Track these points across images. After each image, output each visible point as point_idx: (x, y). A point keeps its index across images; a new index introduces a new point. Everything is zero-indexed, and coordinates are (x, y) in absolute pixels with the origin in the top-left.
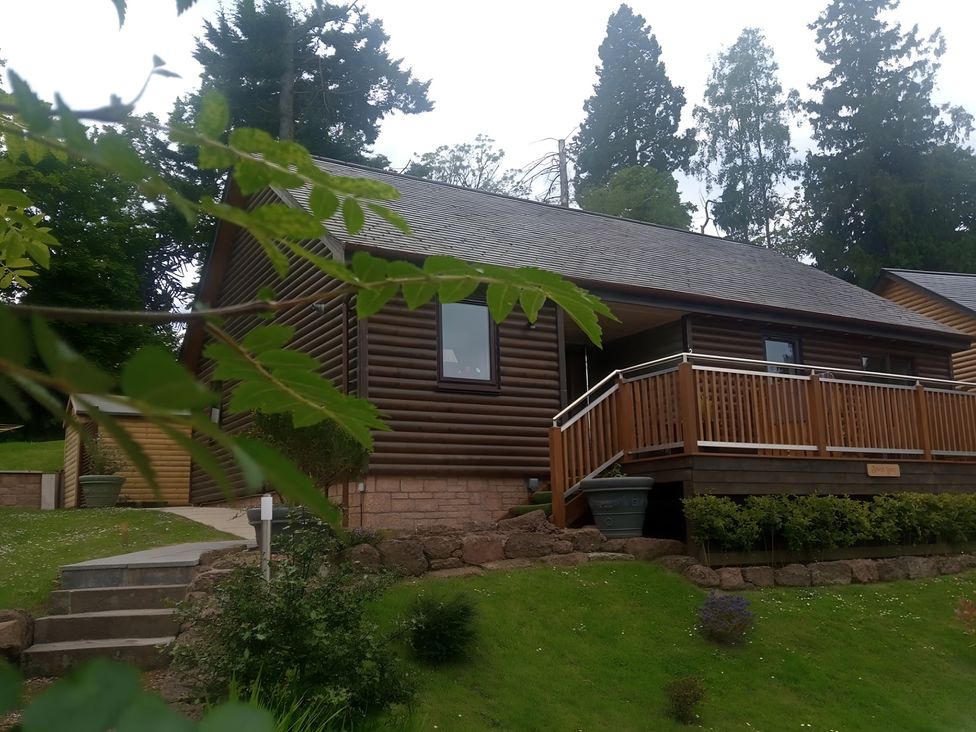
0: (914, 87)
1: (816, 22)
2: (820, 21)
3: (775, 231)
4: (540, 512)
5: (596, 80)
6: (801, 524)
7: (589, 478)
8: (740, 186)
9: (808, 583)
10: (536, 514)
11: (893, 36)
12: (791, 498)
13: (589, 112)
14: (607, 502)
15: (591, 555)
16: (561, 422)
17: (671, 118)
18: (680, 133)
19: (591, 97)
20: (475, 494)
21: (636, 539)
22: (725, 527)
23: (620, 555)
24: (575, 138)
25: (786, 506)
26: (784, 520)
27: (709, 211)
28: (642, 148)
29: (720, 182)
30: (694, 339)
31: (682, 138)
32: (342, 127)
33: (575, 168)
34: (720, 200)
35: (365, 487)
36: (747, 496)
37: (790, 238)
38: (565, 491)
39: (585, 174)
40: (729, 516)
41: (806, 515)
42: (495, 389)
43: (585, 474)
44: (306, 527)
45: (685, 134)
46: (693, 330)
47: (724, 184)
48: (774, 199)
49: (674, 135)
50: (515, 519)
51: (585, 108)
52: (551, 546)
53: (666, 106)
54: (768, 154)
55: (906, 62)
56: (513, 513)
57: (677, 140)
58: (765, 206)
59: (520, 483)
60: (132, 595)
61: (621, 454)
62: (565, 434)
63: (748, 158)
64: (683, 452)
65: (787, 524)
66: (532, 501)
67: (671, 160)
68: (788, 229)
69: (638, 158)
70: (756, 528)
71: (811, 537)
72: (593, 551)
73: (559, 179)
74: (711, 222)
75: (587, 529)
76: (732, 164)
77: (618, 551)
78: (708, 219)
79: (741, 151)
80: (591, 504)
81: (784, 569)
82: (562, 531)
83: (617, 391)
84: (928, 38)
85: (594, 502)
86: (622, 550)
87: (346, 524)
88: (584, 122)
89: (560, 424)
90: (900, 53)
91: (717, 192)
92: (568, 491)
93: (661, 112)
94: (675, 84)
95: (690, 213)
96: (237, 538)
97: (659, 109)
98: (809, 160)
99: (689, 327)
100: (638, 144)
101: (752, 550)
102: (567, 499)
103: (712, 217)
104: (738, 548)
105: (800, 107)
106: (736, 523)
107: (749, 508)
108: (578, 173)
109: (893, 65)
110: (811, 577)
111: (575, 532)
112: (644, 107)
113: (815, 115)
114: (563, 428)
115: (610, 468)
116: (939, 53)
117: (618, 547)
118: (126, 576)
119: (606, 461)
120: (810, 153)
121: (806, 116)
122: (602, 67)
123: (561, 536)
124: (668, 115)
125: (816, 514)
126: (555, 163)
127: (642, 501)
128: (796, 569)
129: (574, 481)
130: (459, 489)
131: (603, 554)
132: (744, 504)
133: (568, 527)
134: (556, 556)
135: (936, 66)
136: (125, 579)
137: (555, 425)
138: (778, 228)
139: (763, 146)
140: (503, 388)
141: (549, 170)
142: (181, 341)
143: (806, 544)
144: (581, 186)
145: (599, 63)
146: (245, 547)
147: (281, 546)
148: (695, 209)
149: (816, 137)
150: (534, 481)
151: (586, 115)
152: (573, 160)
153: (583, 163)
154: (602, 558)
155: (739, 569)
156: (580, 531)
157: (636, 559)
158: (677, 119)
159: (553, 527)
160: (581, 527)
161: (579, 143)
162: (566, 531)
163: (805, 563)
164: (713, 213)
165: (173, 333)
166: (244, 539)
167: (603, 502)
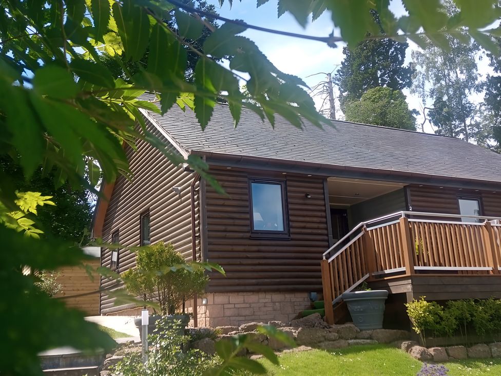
3: (471, 125)
4: (317, 314)
6: (483, 318)
7: (348, 291)
8: (445, 98)
9: (489, 356)
10: (314, 316)
12: (476, 301)
13: (347, 55)
14: (359, 307)
15: (350, 341)
16: (328, 257)
17: (399, 56)
18: (405, 65)
20: (277, 304)
21: (378, 330)
22: (434, 321)
23: (368, 341)
24: (338, 71)
25: (473, 306)
26: (472, 315)
27: (426, 114)
28: (381, 76)
29: (432, 96)
30: (413, 201)
31: (407, 68)
32: (192, 72)
33: (339, 89)
34: (433, 107)
35: (207, 301)
36: (447, 301)
37: (481, 128)
38: (333, 300)
39: (346, 93)
40: (437, 314)
41: (486, 312)
42: (287, 236)
43: (345, 289)
44: (167, 330)
45: (409, 66)
46: (412, 195)
47: (435, 97)
48: (468, 105)
49: (402, 66)
50: (301, 319)
51: (344, 52)
52: (324, 336)
53: (396, 48)
54: (462, 77)
56: (301, 316)
57: (404, 69)
58: (462, 110)
59: (305, 295)
60: (66, 374)
61: (367, 276)
62: (331, 264)
63: (450, 80)
64: (405, 274)
65: (473, 318)
66: (313, 307)
67: (401, 82)
68: (480, 123)
69: (380, 82)
70: (454, 321)
71: (491, 326)
72: (351, 339)
73: (328, 98)
74: (427, 121)
75: (348, 325)
76: (439, 85)
77: (367, 339)
78: (426, 119)
79: (444, 76)
80: (349, 309)
81: (473, 348)
82: (331, 326)
83: (363, 236)
85: (351, 307)
86: (370, 338)
87: (196, 325)
88: (344, 61)
89: (327, 258)
91: (430, 103)
92: (334, 301)
93: (393, 52)
95: (414, 115)
96: (129, 336)
97: (391, 51)
98: (489, 80)
99: (409, 193)
100: (379, 73)
101: (453, 336)
102: (334, 306)
103: (428, 118)
104: (444, 334)
106: (441, 318)
107: (449, 308)
108: (342, 92)
110: (491, 352)
111: (339, 327)
112: (381, 49)
114: (330, 260)
115: (360, 285)
117: (367, 336)
118: (62, 362)
119: (358, 280)
120: (488, 75)
123: (331, 330)
124: (397, 54)
125: (493, 311)
126: (325, 88)
127: (382, 306)
128: (481, 348)
129: (338, 294)
130: (267, 300)
131: (358, 341)
132: (446, 306)
133: (336, 324)
134: (327, 343)
136: (61, 364)
137: (324, 258)
138: (473, 123)
139: (459, 72)
140: (292, 236)
141: (322, 92)
142: (94, 209)
143: (487, 331)
144: (343, 100)
146: (133, 342)
147: (153, 341)
148: (418, 113)
149: (491, 65)
150: (314, 294)
151: (345, 56)
152: (338, 85)
153: (344, 86)
154: (357, 344)
155: (444, 348)
156: (343, 326)
157: (379, 343)
158: (403, 56)
159: (325, 324)
160: (343, 323)
161: (341, 74)
162: (334, 326)
163: (487, 343)
164: (428, 115)
165: (88, 204)
166: (132, 336)
167: (356, 307)
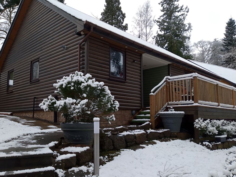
0: (181, 20)
1: (160, 2)
2: (162, 2)
5: (104, 8)
11: (177, 7)
18: (124, 24)
19: (103, 12)
30: (171, 71)
42: (124, 81)
46: (171, 69)
51: (101, 15)
53: (121, 17)
55: (179, 14)
57: (123, 26)
59: (130, 112)
84: (185, 9)
90: (178, 11)
93: (120, 19)
94: (123, 13)
99: (170, 67)
105: (156, 21)
109: (177, 14)
112: (115, 17)
113: (159, 24)
116: (188, 12)
121: (157, 24)
122: (106, 5)
135: (186, 15)
140: (127, 81)
145: (106, 4)
150: (134, 112)
158: (123, 21)
